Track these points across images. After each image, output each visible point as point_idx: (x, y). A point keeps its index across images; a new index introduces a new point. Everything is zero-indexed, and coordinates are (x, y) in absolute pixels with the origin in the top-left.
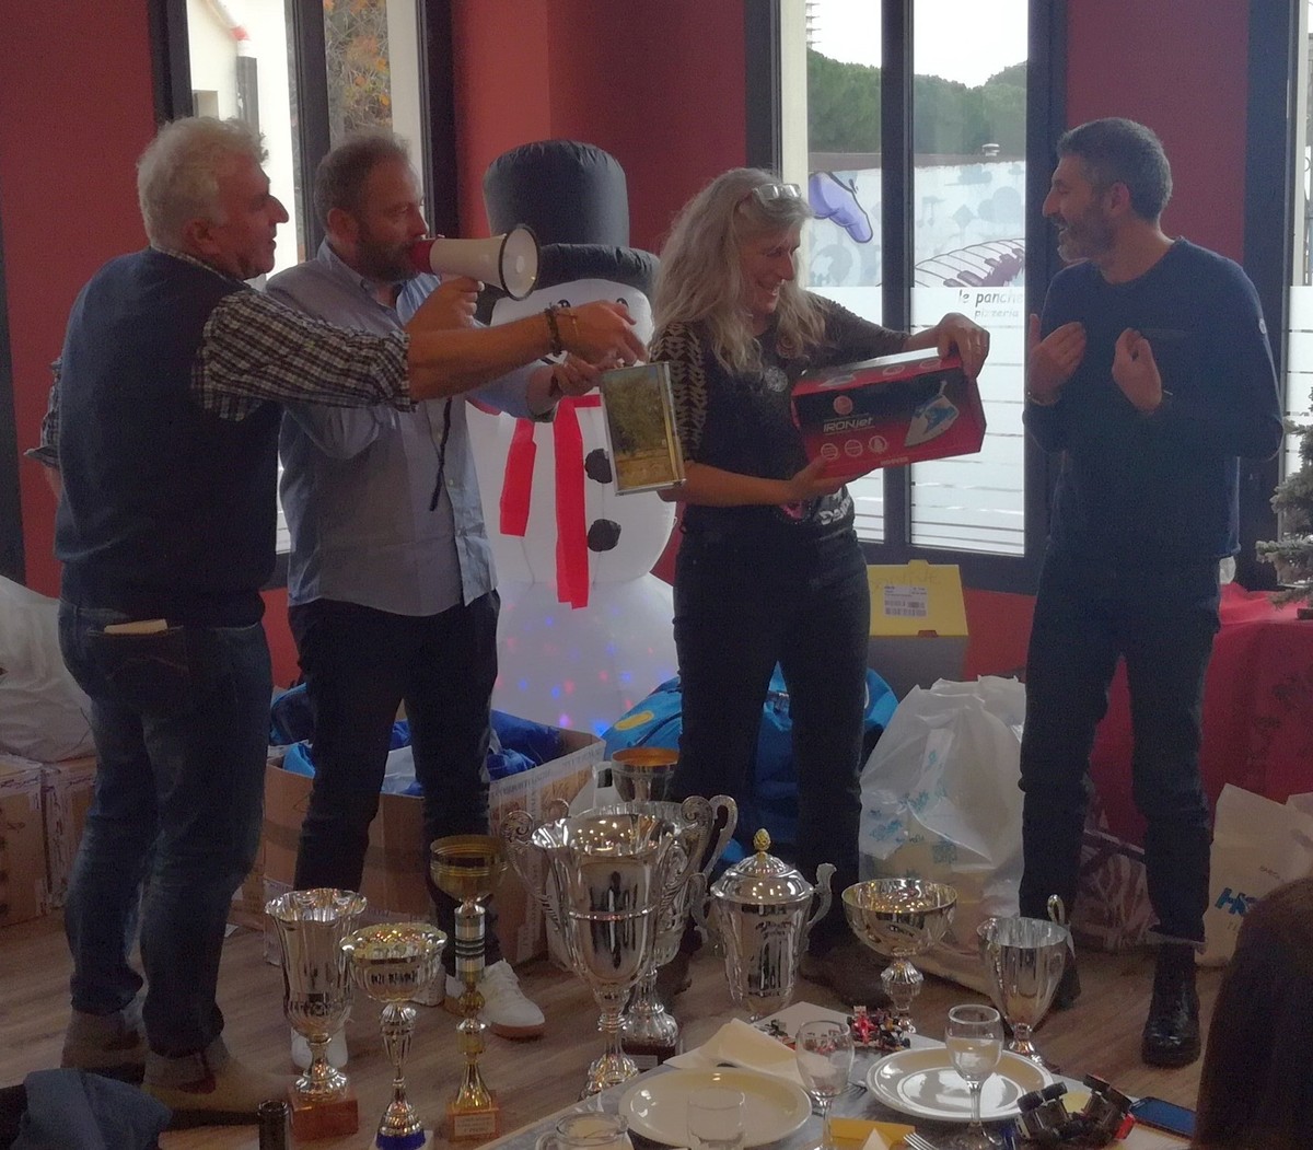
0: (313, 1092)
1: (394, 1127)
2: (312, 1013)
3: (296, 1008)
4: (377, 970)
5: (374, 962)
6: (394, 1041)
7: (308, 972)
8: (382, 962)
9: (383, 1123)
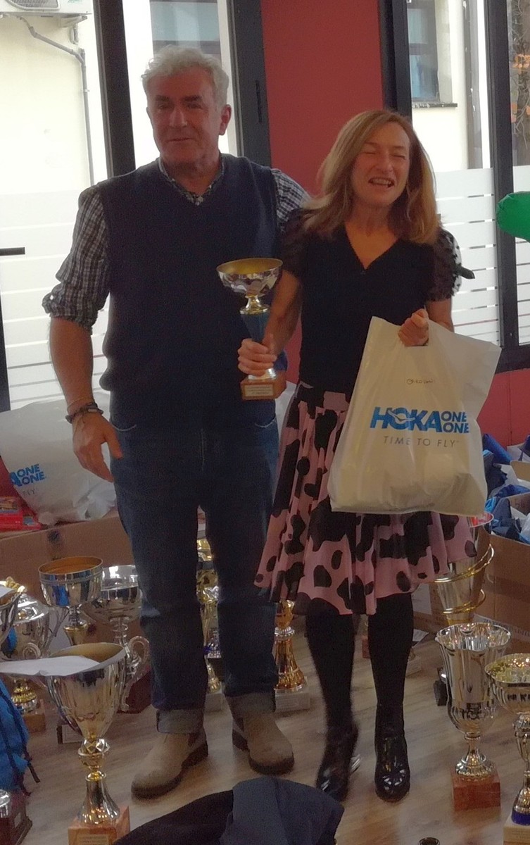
0: (468, 774)
1: (525, 806)
2: (468, 717)
3: (457, 712)
4: (512, 691)
5: (510, 685)
6: (524, 743)
7: (465, 686)
8: (515, 685)
9: (516, 801)
